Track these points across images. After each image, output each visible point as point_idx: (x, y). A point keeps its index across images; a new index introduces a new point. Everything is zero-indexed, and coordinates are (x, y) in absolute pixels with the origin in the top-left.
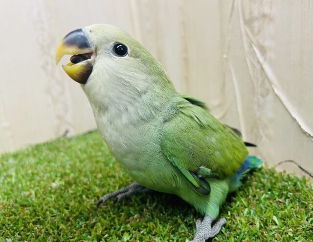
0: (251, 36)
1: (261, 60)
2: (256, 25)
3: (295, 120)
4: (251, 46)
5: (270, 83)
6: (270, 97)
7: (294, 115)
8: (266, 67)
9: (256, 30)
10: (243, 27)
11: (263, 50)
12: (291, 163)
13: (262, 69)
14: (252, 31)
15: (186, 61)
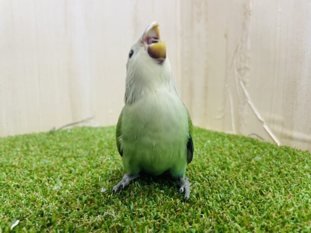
0: (239, 77)
1: (243, 87)
2: (242, 72)
3: (256, 115)
4: (239, 81)
6: (246, 106)
7: (256, 112)
9: (242, 74)
10: (236, 72)
11: (245, 83)
13: (244, 92)
14: (240, 74)
15: (206, 88)
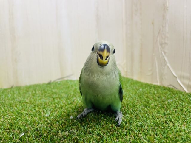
0: (161, 49)
2: (163, 45)
3: (172, 73)
4: (161, 52)
5: (166, 62)
6: (166, 67)
9: (163, 47)
10: (159, 46)
11: (165, 53)
15: (141, 56)
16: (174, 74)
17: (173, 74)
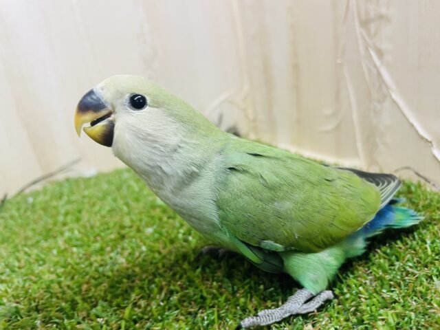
0: (367, 38)
1: (378, 63)
2: (373, 27)
3: (412, 125)
4: (367, 50)
5: (388, 88)
6: (387, 104)
7: (413, 120)
8: (384, 71)
9: (373, 31)
10: (358, 29)
11: (380, 53)
12: (408, 170)
13: (379, 74)
14: (369, 33)
15: (296, 68)
16: (422, 132)
17: (417, 132)
